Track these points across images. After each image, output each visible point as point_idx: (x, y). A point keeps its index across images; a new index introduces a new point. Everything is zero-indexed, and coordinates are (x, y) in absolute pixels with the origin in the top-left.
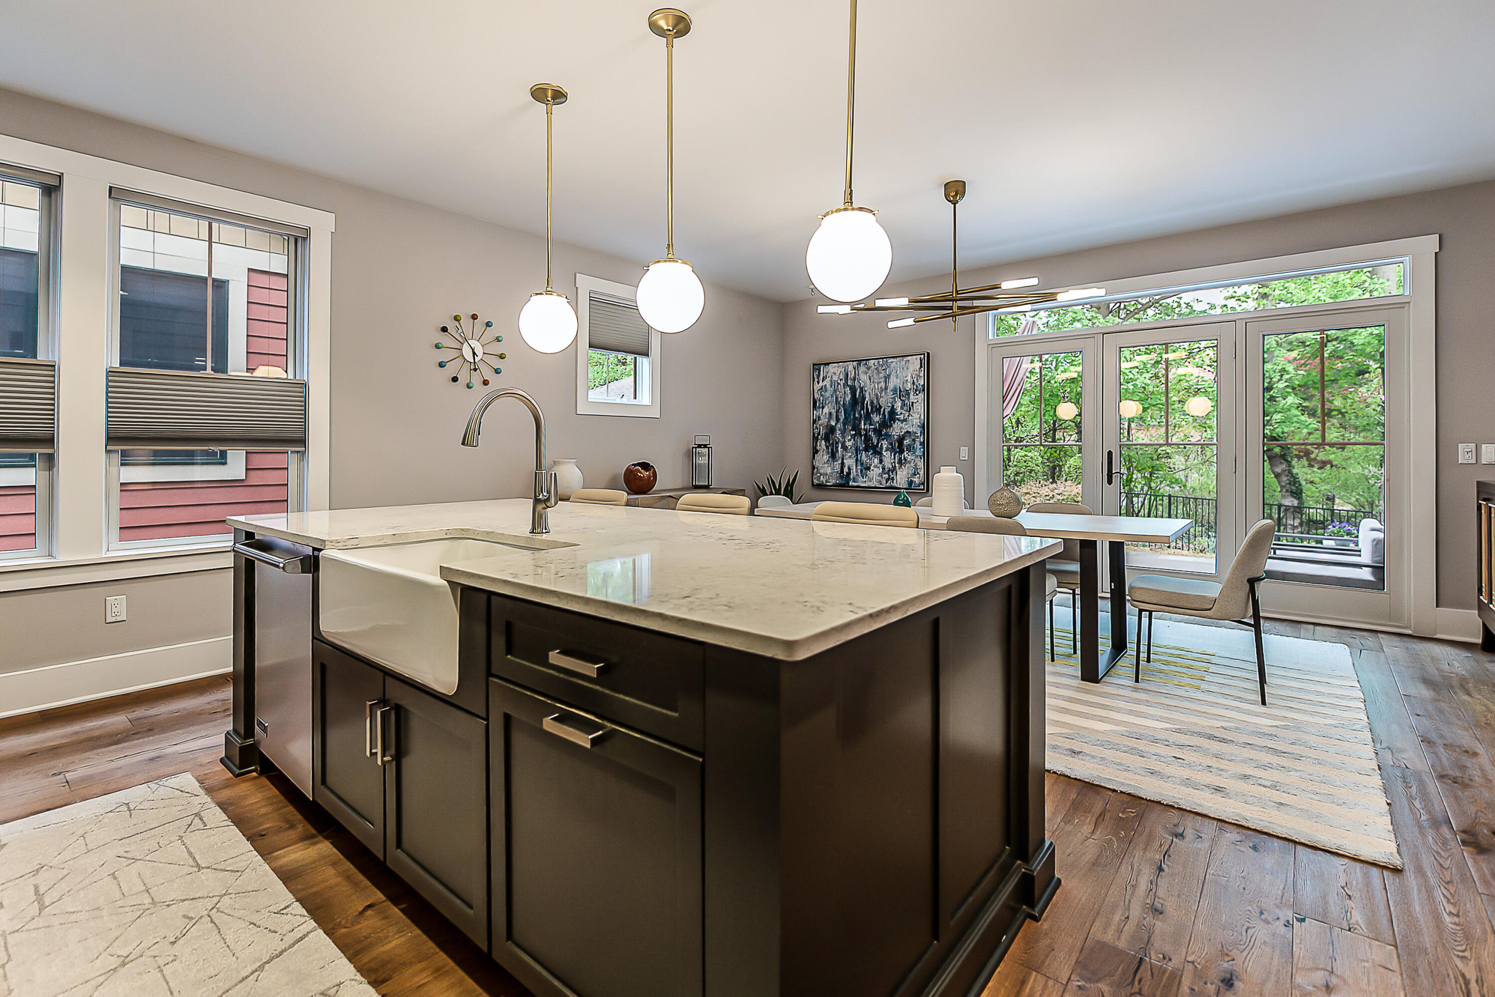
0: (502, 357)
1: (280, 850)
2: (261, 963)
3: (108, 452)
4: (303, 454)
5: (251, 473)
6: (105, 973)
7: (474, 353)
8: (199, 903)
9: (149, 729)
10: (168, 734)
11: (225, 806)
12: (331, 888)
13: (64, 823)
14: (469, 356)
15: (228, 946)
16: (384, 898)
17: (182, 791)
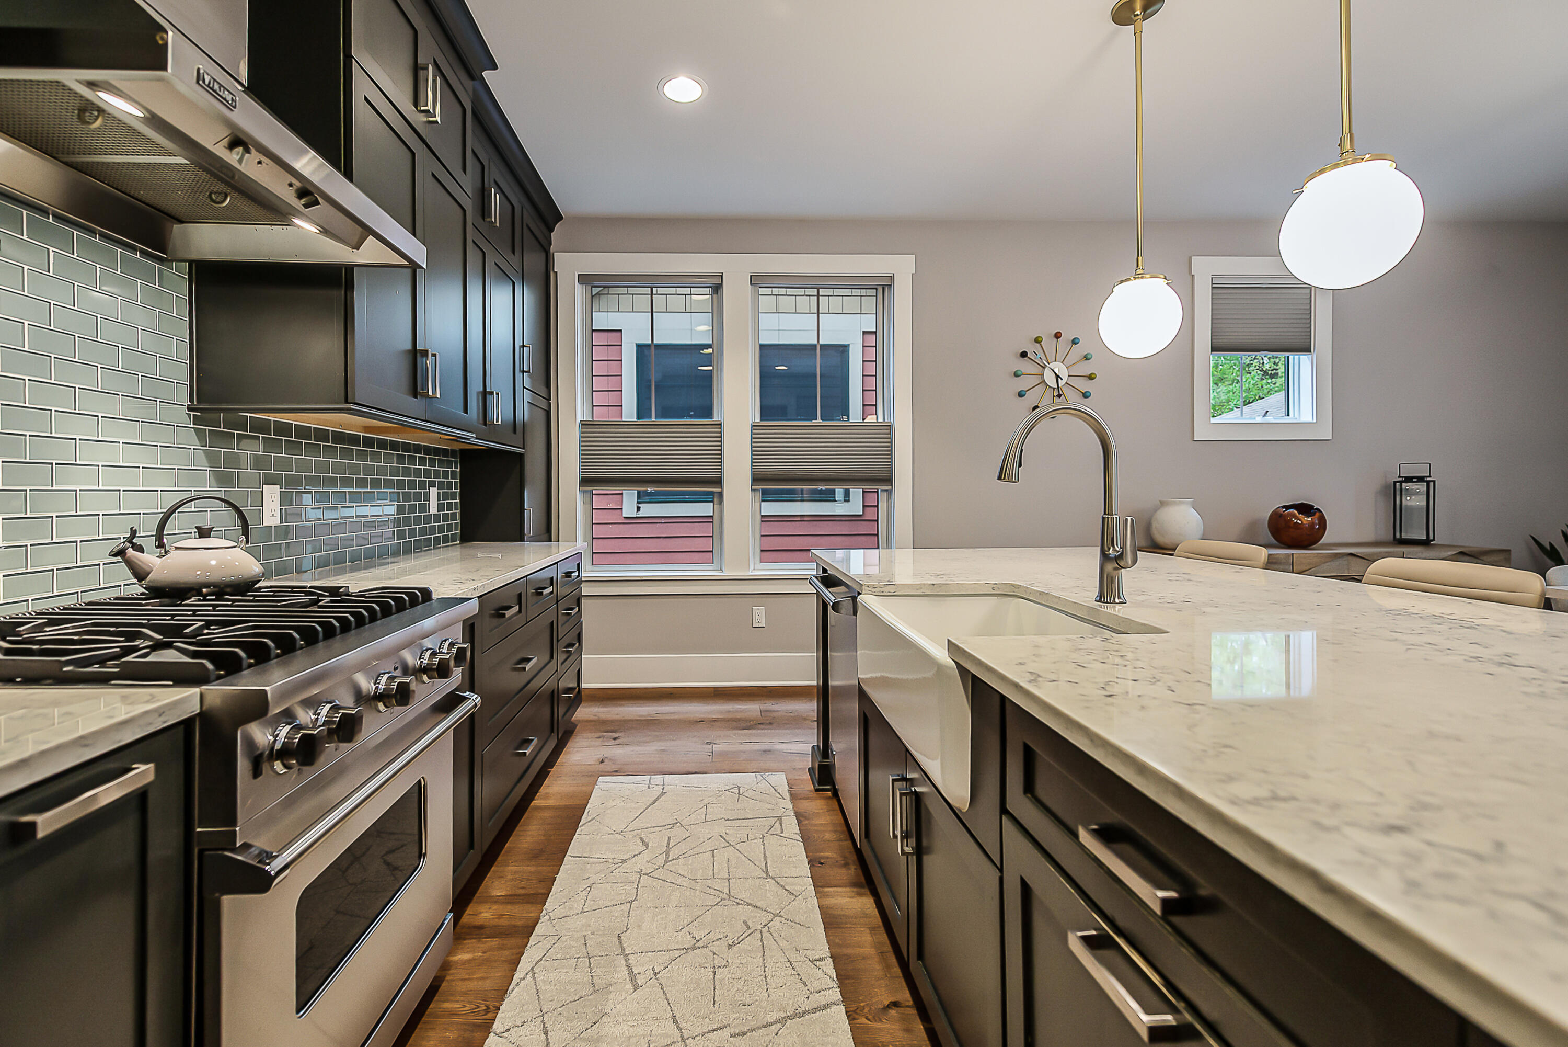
0: (1091, 377)
1: (831, 887)
2: (784, 1015)
3: (753, 490)
4: (890, 492)
5: (867, 509)
6: (680, 949)
7: (1058, 377)
8: (759, 914)
9: (766, 722)
10: (780, 731)
11: (801, 818)
12: (864, 958)
13: (700, 789)
14: (1052, 382)
15: (765, 977)
16: (911, 1003)
17: (775, 790)
